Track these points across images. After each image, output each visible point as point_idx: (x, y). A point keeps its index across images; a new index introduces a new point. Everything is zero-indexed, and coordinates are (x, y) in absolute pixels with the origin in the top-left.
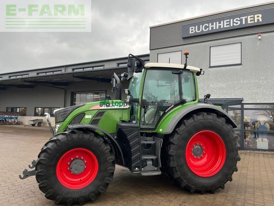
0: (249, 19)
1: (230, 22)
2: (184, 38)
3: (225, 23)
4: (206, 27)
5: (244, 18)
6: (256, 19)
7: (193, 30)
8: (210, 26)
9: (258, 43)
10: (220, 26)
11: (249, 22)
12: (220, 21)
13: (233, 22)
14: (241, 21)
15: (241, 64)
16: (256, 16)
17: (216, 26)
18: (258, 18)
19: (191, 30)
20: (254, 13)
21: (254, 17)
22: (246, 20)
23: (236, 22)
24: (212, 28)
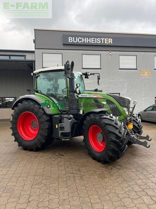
0: (106, 41)
1: (95, 40)
2: (64, 44)
3: (92, 40)
4: (80, 40)
5: (103, 39)
6: (109, 41)
7: (71, 40)
8: (83, 40)
9: (110, 56)
10: (89, 41)
11: (106, 43)
12: (89, 37)
14: (101, 40)
15: (100, 69)
17: (86, 40)
18: (110, 41)
19: (69, 39)
20: (108, 38)
23: (98, 41)
24: (84, 41)
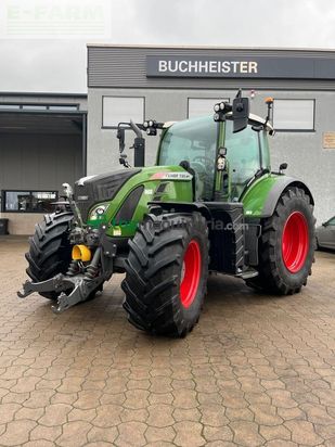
0: (242, 67)
1: (217, 65)
2: (148, 77)
3: (211, 66)
4: (184, 66)
5: (235, 63)
6: (250, 68)
7: (164, 67)
8: (190, 66)
10: (203, 69)
11: (242, 71)
12: (204, 60)
13: (222, 67)
14: (232, 66)
16: (250, 63)
17: (198, 67)
18: (253, 67)
19: (160, 66)
20: (249, 59)
21: (248, 65)
22: (238, 66)
23: (224, 68)
24: (193, 69)
